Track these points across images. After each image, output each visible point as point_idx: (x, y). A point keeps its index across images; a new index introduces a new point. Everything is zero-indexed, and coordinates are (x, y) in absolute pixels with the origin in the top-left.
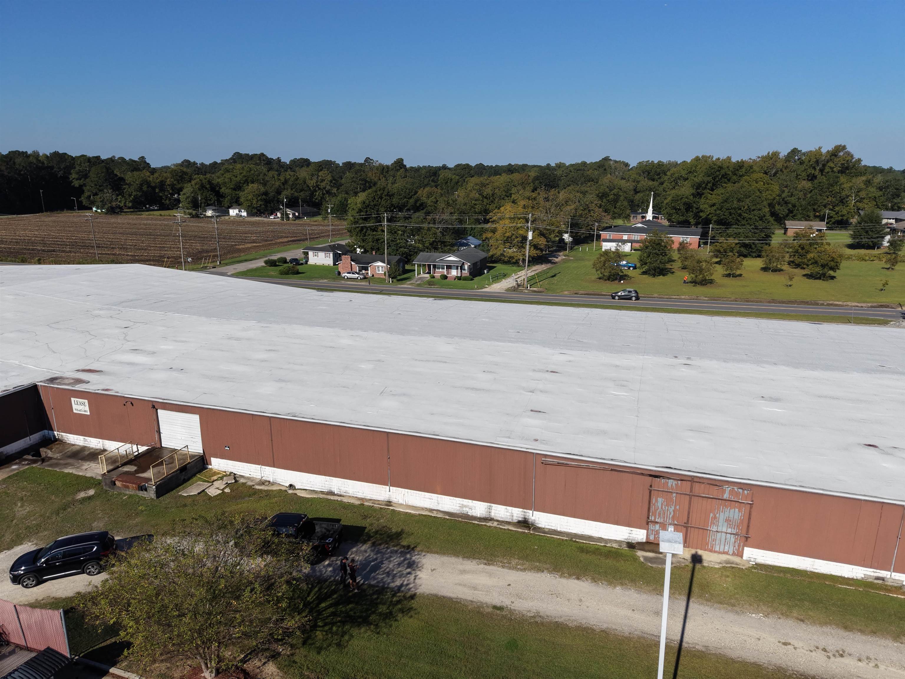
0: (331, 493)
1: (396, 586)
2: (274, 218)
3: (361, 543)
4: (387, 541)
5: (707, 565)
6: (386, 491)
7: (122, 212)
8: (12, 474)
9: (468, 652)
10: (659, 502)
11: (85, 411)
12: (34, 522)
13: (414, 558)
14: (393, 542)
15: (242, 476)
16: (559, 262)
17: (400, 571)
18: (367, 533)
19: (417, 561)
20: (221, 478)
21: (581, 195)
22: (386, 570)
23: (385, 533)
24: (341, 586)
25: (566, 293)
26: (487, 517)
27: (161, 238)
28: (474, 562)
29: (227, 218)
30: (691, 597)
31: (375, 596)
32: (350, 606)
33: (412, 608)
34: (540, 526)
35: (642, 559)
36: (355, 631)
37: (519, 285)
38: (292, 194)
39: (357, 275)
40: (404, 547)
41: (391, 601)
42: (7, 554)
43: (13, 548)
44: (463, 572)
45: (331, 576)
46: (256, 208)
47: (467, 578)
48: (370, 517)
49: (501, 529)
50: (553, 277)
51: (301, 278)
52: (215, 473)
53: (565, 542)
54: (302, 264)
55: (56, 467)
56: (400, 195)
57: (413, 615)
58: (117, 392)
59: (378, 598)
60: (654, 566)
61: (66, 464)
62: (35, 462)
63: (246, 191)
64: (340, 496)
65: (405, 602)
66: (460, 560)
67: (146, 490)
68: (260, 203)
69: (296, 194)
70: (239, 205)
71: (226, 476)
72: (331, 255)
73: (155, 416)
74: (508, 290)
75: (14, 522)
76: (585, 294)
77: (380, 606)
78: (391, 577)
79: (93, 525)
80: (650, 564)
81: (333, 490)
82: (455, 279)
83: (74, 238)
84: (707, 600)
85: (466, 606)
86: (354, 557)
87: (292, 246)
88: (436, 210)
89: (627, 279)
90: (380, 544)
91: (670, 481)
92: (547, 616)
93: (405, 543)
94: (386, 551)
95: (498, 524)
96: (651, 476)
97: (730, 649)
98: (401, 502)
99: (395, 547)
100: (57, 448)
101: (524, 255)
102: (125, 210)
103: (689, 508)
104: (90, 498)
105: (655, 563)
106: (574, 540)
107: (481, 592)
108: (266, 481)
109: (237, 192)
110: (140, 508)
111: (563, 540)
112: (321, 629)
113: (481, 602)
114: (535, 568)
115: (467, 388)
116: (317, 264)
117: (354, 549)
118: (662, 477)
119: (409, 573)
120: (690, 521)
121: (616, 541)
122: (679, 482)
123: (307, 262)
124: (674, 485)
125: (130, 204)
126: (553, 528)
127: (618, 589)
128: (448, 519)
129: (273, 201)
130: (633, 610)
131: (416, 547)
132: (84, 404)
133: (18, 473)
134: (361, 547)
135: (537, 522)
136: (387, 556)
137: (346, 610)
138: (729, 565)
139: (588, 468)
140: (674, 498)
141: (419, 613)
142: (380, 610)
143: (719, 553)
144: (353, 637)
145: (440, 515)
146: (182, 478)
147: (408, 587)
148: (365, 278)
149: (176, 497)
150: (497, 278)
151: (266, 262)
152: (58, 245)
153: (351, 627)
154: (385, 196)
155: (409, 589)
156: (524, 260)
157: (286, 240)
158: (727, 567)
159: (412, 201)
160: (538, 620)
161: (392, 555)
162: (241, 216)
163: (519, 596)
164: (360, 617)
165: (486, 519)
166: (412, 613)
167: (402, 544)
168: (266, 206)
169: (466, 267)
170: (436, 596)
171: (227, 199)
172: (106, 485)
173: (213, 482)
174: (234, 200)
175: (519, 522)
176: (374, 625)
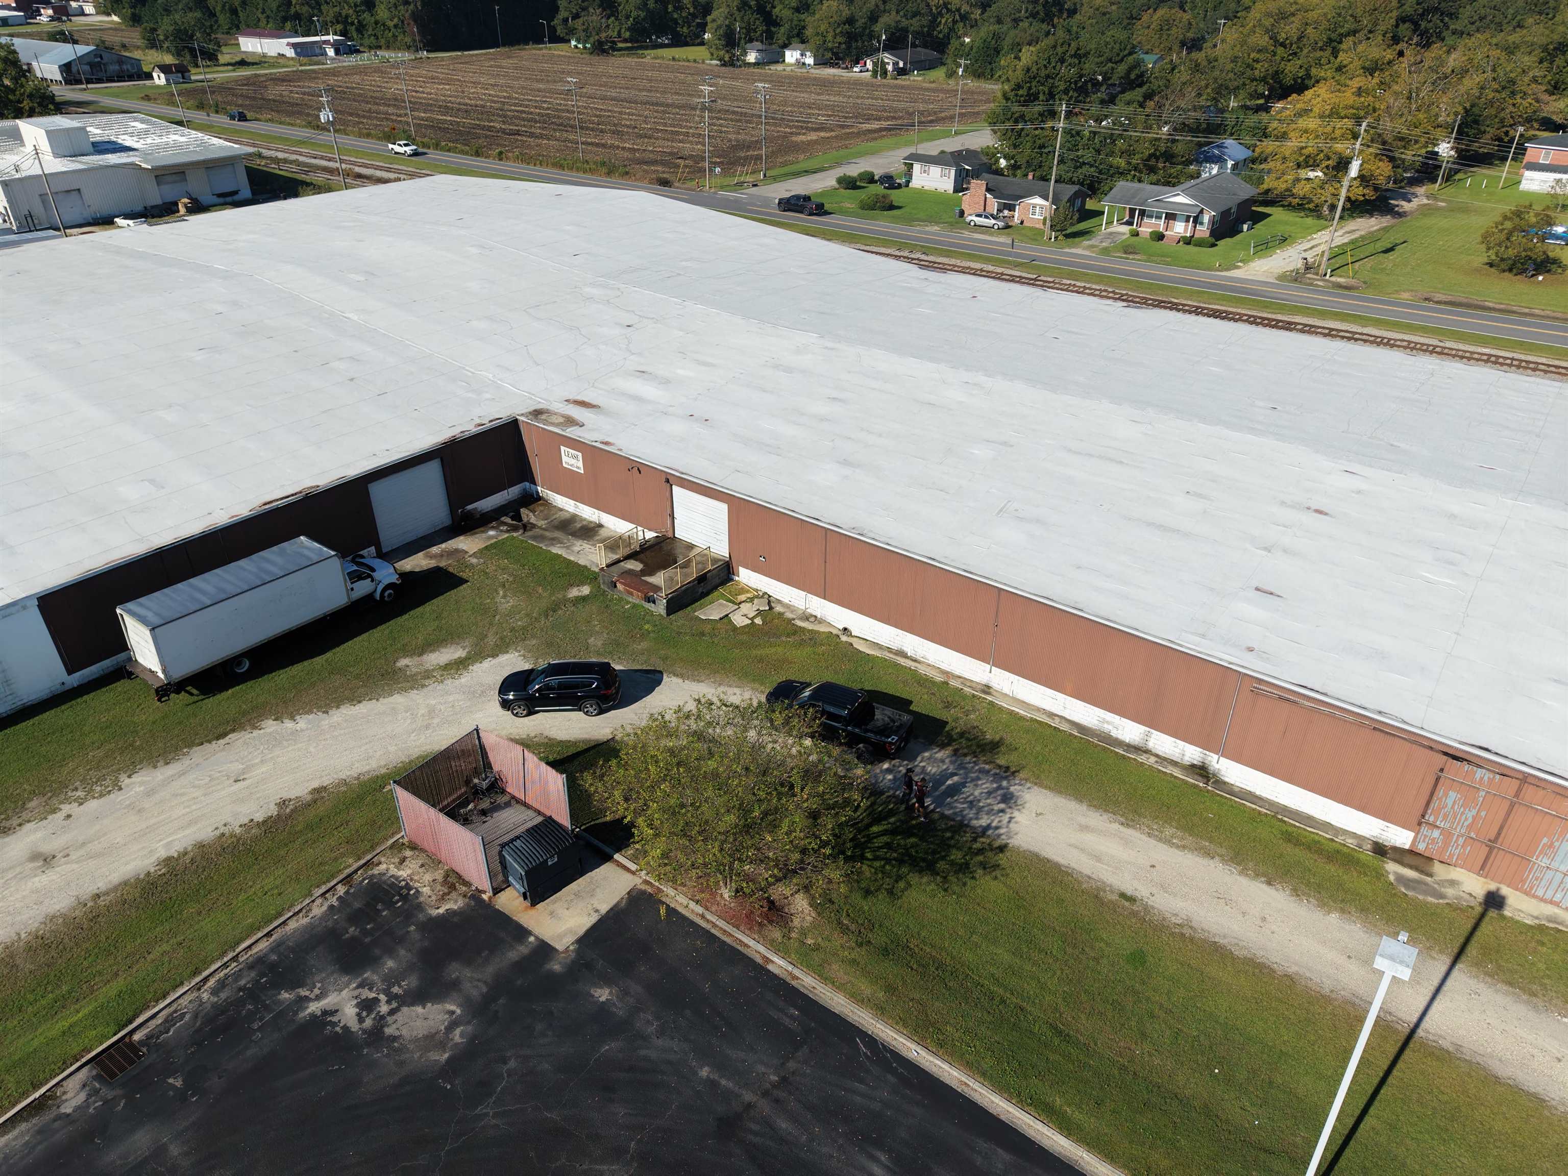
0: (902, 654)
1: (981, 826)
2: (861, 71)
3: (938, 746)
4: (975, 752)
5: (1510, 915)
6: (984, 671)
7: (614, 49)
8: (489, 543)
9: (1069, 950)
10: (1450, 798)
11: (578, 468)
12: (519, 623)
13: (1012, 789)
14: (984, 756)
15: (779, 601)
16: (1412, 213)
17: (989, 805)
18: (948, 732)
19: (1016, 794)
20: (751, 600)
21: (1503, 56)
22: (969, 796)
23: (974, 739)
24: (903, 807)
25: (1406, 295)
26: (1140, 745)
27: (674, 111)
28: (1106, 816)
29: (779, 67)
30: (1459, 961)
31: (948, 835)
32: (913, 840)
33: (998, 866)
34: (1227, 780)
35: (1392, 878)
36: (914, 878)
37: (1308, 268)
38: (897, 22)
39: (993, 221)
40: (1000, 767)
41: (970, 848)
42: (492, 663)
43: (498, 656)
44: (1084, 828)
45: (889, 788)
46: (831, 49)
47: (1089, 839)
48: (955, 707)
49: (1160, 771)
50: (1387, 251)
51: (896, 219)
52: (743, 591)
53: (1263, 818)
54: (899, 186)
55: (540, 542)
56: (1100, 56)
57: (999, 876)
58: (621, 450)
59: (952, 838)
60: (1410, 893)
61: (553, 539)
62: (515, 529)
63: (817, 16)
64: (915, 661)
65: (990, 854)
66: (1084, 808)
67: (654, 602)
68: (839, 39)
69: (905, 23)
70: (803, 42)
71: (757, 597)
72: (953, 172)
73: (668, 494)
74: (1282, 277)
75: (497, 617)
76: (1446, 303)
77: (954, 851)
78: (974, 811)
79: (589, 641)
80: (1403, 890)
81: (905, 649)
82: (1179, 242)
83: (545, 106)
84: (1487, 974)
85: (1080, 883)
86: (924, 767)
87: (885, 141)
88: (1167, 87)
89: (1555, 273)
90: (965, 755)
91: (1480, 773)
92: (1202, 930)
93: (1002, 761)
94: (973, 767)
95: (1156, 762)
96: (1446, 754)
97: (1500, 1060)
98: (1006, 690)
99: (987, 764)
100: (541, 511)
101: (1336, 195)
102: (620, 45)
103: (1505, 820)
104: (584, 599)
105: (1414, 889)
106: (1280, 817)
107: (1105, 867)
108: (812, 616)
109: (803, 17)
110: (646, 627)
111: (1259, 812)
112: (869, 863)
113: (1104, 883)
114: (1200, 849)
115: (1150, 524)
116: (926, 188)
117: (927, 754)
118: (1466, 760)
119: (1002, 811)
120: (1500, 840)
121: (1354, 835)
122: (1498, 777)
123: (908, 182)
124: (1486, 778)
125: (627, 34)
126: (1248, 789)
127: (1334, 917)
128: (1076, 736)
129: (861, 36)
130: (1349, 957)
131: (1018, 771)
132: (576, 457)
133: (496, 542)
134: (936, 753)
135: (1223, 773)
136: (973, 775)
137: (906, 845)
138: (1551, 925)
139: (1332, 716)
140: (1481, 799)
141: (1007, 875)
142: (952, 857)
143: (1542, 900)
144: (911, 886)
145: (1064, 727)
146: (700, 590)
147: (997, 832)
148: (1007, 227)
149: (692, 619)
150: (1265, 247)
151: (840, 181)
152: (524, 119)
153: (910, 871)
154: (1071, 56)
155: (999, 836)
156: (1333, 207)
157: (875, 125)
158: (1547, 927)
159: (1122, 68)
160: (1187, 932)
161: (980, 776)
162: (804, 64)
163: (1163, 887)
164: (924, 860)
165: (1137, 749)
166: (998, 873)
167: (998, 761)
168: (849, 48)
169: (1206, 218)
170: (1037, 855)
171: (782, 30)
172: (604, 583)
173: (740, 603)
174: (795, 32)
175: (1193, 766)
176: (942, 877)
